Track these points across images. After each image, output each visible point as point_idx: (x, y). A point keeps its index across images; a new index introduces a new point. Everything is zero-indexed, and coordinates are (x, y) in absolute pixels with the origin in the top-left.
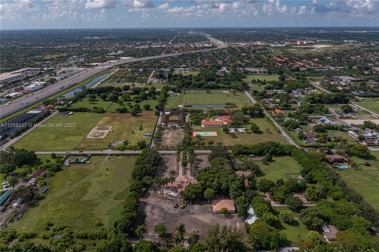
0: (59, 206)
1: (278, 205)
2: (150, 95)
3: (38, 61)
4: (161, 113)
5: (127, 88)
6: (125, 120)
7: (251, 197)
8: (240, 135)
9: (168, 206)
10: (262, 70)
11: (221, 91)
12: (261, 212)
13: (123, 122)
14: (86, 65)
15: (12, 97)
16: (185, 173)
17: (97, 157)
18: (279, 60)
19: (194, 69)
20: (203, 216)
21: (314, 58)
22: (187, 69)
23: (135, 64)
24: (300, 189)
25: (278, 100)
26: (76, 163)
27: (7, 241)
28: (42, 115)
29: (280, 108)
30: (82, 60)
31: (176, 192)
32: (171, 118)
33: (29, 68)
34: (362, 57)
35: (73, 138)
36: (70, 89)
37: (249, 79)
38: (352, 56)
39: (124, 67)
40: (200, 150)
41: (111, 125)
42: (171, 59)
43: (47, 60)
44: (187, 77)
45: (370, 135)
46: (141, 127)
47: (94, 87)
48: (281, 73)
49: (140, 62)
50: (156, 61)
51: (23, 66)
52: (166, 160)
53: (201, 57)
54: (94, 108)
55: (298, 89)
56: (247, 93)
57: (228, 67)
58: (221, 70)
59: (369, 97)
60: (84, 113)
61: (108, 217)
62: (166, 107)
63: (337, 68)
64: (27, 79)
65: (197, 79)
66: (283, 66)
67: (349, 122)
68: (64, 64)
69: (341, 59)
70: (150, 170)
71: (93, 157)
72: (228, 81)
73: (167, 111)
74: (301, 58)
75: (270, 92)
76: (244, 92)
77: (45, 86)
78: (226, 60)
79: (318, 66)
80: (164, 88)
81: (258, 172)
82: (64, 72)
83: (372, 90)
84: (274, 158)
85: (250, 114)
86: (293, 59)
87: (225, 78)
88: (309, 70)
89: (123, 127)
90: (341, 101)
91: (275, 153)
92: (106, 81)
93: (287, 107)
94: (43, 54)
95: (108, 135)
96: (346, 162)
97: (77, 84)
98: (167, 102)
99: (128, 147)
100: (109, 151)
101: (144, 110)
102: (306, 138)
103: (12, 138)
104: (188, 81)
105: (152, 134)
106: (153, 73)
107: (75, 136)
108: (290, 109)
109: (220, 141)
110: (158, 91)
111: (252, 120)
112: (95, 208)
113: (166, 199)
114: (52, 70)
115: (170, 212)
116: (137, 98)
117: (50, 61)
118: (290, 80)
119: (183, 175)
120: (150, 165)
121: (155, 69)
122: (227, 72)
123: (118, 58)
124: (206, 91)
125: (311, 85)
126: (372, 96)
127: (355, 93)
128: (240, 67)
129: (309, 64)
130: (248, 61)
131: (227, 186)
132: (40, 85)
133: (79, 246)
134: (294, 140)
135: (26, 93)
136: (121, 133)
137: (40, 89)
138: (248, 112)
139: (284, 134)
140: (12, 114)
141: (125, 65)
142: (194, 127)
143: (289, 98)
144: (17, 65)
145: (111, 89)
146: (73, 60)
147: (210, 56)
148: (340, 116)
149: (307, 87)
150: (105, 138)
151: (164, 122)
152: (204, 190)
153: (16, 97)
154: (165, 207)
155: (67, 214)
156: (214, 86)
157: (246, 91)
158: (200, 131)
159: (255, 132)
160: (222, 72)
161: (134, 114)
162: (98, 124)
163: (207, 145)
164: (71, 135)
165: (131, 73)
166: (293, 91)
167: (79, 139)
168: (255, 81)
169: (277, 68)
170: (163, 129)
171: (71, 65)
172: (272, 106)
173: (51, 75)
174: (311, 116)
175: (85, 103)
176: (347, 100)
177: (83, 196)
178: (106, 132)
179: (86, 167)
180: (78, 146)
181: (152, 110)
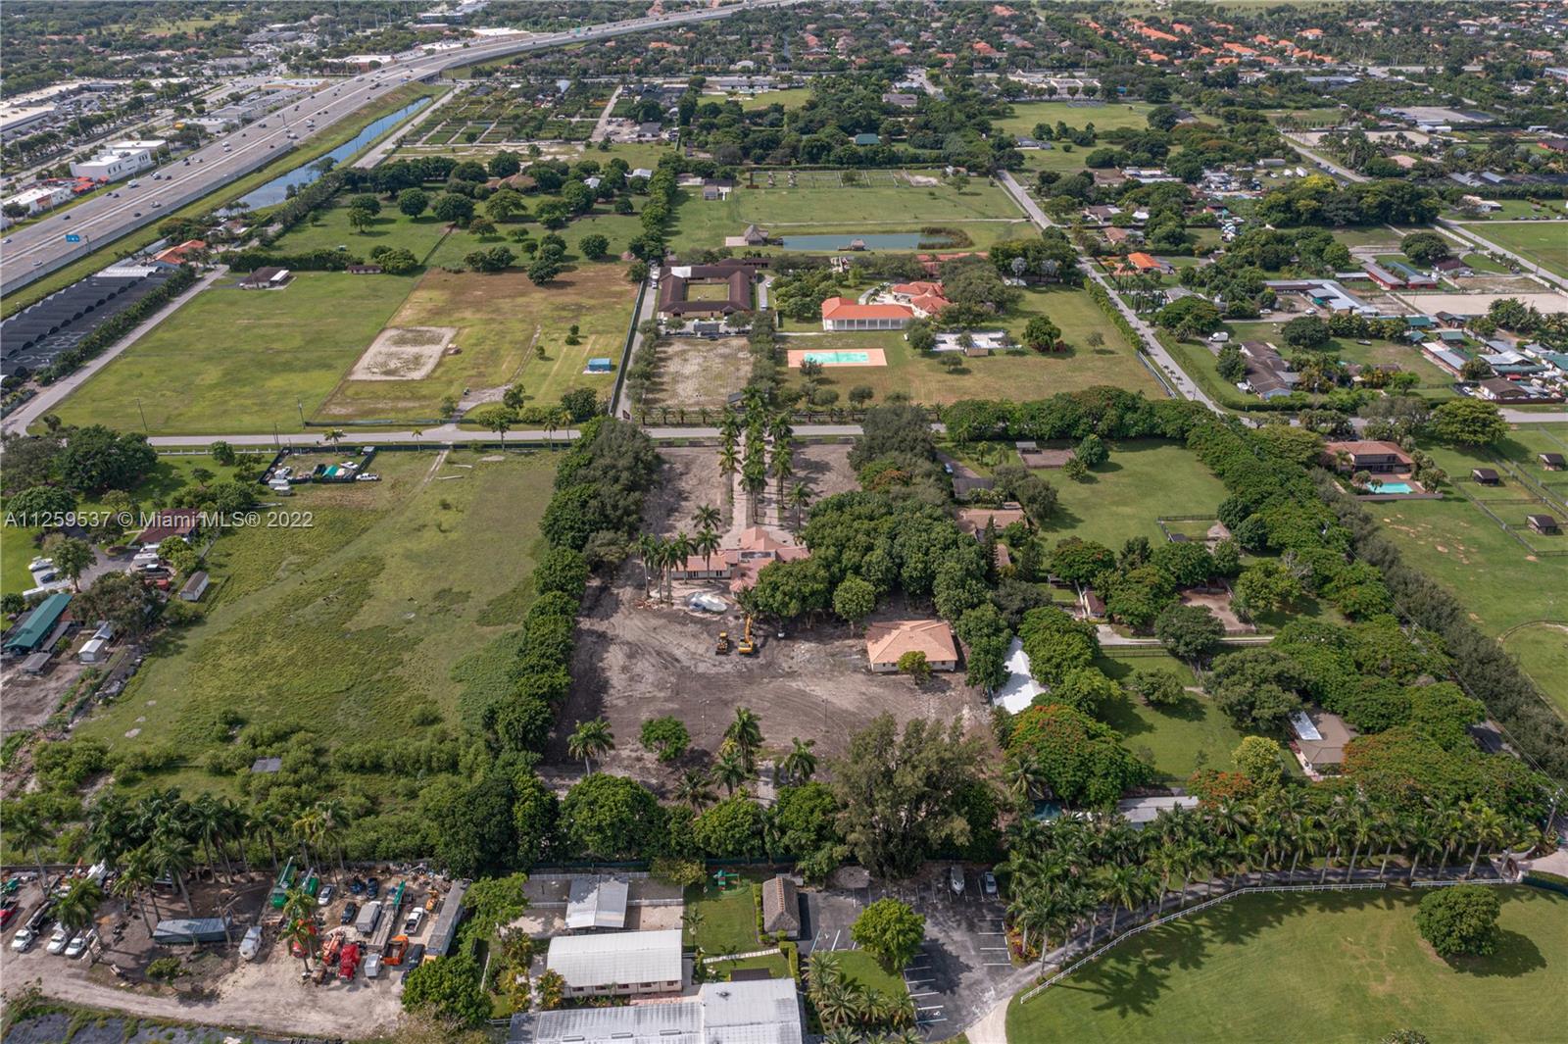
0: (265, 653)
1: (1127, 641)
2: (604, 193)
3: (123, 49)
4: (655, 274)
5: (506, 166)
6: (506, 304)
7: (1020, 611)
8: (978, 362)
9: (692, 645)
10: (1080, 84)
11: (904, 174)
12: (1058, 666)
13: (497, 310)
14: (327, 65)
15: (27, 208)
16: (755, 518)
17: (399, 455)
18: (1155, 35)
19: (789, 79)
20: (830, 685)
21: (1305, 24)
22: (760, 78)
23: (538, 56)
24: (1216, 577)
25: (1142, 215)
26: (315, 481)
27: (72, 782)
28: (161, 284)
29: (1150, 245)
30: (308, 41)
31: (725, 591)
32: (696, 293)
33: (86, 82)
34: (1508, 20)
35: (298, 381)
36: (267, 173)
37: (1020, 124)
38: (1467, 15)
39: (489, 74)
40: (815, 423)
41: (451, 325)
42: (691, 35)
43: (157, 45)
44: (760, 114)
45: (1512, 357)
46: (575, 330)
47: (368, 162)
48: (1158, 93)
49: (557, 49)
50: (628, 44)
51: (60, 72)
52: (679, 467)
53: (821, 24)
54: (377, 252)
55: (1228, 167)
56: (1011, 181)
57: (936, 71)
58: (905, 85)
59: (1522, 196)
60: (335, 275)
61: (460, 689)
62: (674, 243)
63: (1400, 73)
64: (84, 128)
65: (801, 124)
66: (1171, 63)
67: (1428, 305)
68: (233, 61)
69: (1418, 29)
70: (615, 507)
71: (383, 458)
72: (935, 130)
73: (679, 264)
74: (1249, 29)
75: (1108, 180)
76: (1000, 179)
77: (162, 157)
78: (925, 36)
79: (1320, 63)
80: (662, 164)
81: (1051, 513)
82: (236, 98)
83: (1536, 168)
84: (1114, 456)
85: (1026, 274)
86: (1215, 31)
87: (922, 119)
88: (1277, 79)
89: (502, 334)
90: (1407, 215)
91: (1119, 436)
92: (418, 133)
93: (1177, 243)
94: (139, 17)
95: (439, 365)
96: (1407, 468)
97: (295, 149)
98: (678, 226)
99: (522, 413)
100: (449, 434)
101: (584, 258)
102: (1249, 372)
103: (47, 382)
104: (763, 131)
105: (618, 362)
106: (614, 100)
107: (305, 370)
108: (1190, 253)
109: (899, 389)
110: (639, 178)
111: (1033, 300)
112: (406, 657)
113: (683, 619)
114: (184, 88)
115: (702, 668)
116: (554, 207)
117: (171, 46)
118: (1196, 126)
119: (748, 526)
120: (617, 487)
121: (623, 82)
122: (931, 90)
123: (463, 34)
124: (839, 174)
125: (1284, 147)
126: (1535, 194)
127: (1465, 179)
128: (986, 70)
129: (1282, 51)
130: (1019, 42)
131: (925, 569)
132: (142, 158)
133: (355, 799)
134: (1200, 378)
135: (83, 193)
136: (494, 357)
137: (140, 173)
138: (1017, 263)
139: (1162, 357)
140: (35, 282)
141: (495, 64)
142: (792, 330)
143: (1190, 203)
144: (35, 67)
145: (441, 169)
146: (270, 41)
147: (858, 19)
148: (1393, 280)
149: (1268, 154)
150: (429, 377)
151: (665, 310)
152: (833, 583)
153: (46, 209)
154: (682, 650)
155: (296, 682)
156: (876, 153)
157: (1008, 175)
158: (818, 344)
159: (1044, 349)
160: (910, 90)
161: (542, 278)
162: (397, 321)
163: (844, 403)
164: (288, 367)
165: (521, 100)
166: (1207, 173)
167: (322, 382)
168: (1050, 131)
169: (1142, 72)
170: (666, 340)
171: (263, 67)
172: (1115, 236)
173: (182, 112)
174: (1273, 282)
175: (335, 232)
176: (1430, 210)
177: (355, 613)
178: (432, 352)
179: (357, 496)
180: (319, 411)
181: (615, 258)
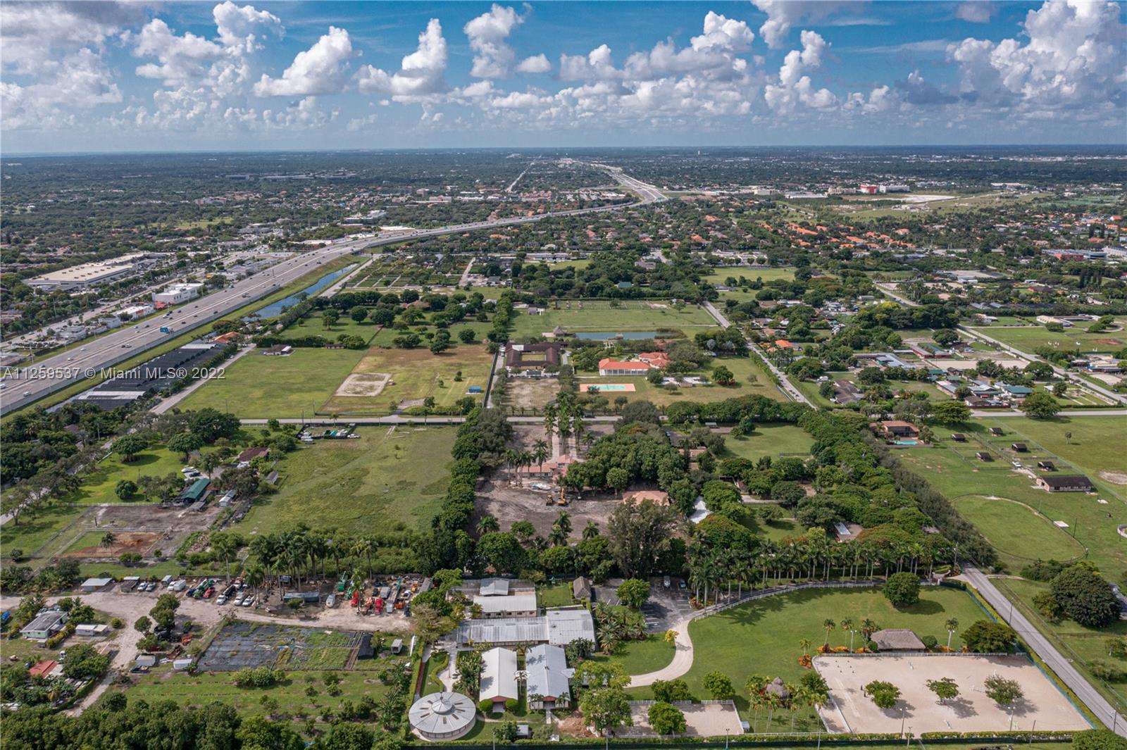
0: (313, 504)
1: (758, 501)
2: (471, 311)
3: (163, 236)
4: (502, 349)
5: (412, 297)
6: (419, 363)
7: (702, 483)
8: (688, 390)
9: (534, 502)
10: (755, 257)
11: (647, 303)
12: (719, 501)
13: (414, 366)
14: (293, 245)
15: (131, 316)
16: (565, 450)
17: (369, 428)
18: (804, 231)
19: (578, 254)
21: (899, 226)
22: (560, 254)
23: (422, 241)
24: (808, 477)
25: (785, 322)
26: (326, 438)
28: (221, 352)
29: (789, 337)
30: (278, 233)
31: (550, 481)
32: (525, 358)
33: (147, 253)
34: (1026, 224)
35: (307, 397)
36: (266, 301)
37: (718, 278)
38: (1001, 221)
39: (393, 251)
41: (388, 372)
42: (516, 230)
43: (185, 234)
44: (561, 272)
45: (985, 387)
46: (460, 374)
47: (329, 293)
48: (802, 262)
49: (435, 237)
50: (474, 235)
51: (128, 248)
52: (522, 434)
53: (597, 225)
54: (341, 338)
55: (840, 300)
56: (710, 307)
57: (668, 250)
58: (648, 258)
59: (1011, 315)
60: (317, 349)
61: (416, 518)
62: (512, 336)
63: (953, 253)
64: (152, 277)
65: (585, 277)
66: (812, 247)
67: (944, 365)
68: (234, 243)
69: (968, 229)
71: (359, 429)
72: (666, 280)
73: (515, 344)
74: (862, 228)
75: (769, 305)
76: (704, 305)
77: (202, 293)
78: (661, 232)
79: (905, 247)
80: (504, 295)
81: (721, 450)
82: (241, 262)
83: (1022, 301)
84: (758, 429)
85: (716, 349)
86: (842, 230)
87: (657, 275)
88: (876, 255)
89: (418, 377)
90: (939, 322)
91: (761, 420)
92: (354, 281)
93: (804, 336)
94: (169, 219)
95: (384, 390)
96: (916, 434)
97: (281, 289)
98: (514, 327)
99: (434, 410)
100: (395, 419)
101: (459, 340)
102: (836, 393)
103: (167, 396)
104: (562, 280)
105: (485, 389)
106: (470, 265)
107: (309, 391)
108: (812, 341)
109: (642, 400)
110: (490, 303)
111: (718, 363)
112: (387, 506)
113: (528, 492)
114: (208, 257)
115: (539, 510)
116: (442, 317)
117: (193, 234)
118: (823, 279)
119: (561, 454)
121: (476, 256)
122: (664, 260)
123: (374, 229)
124: (608, 303)
125: (874, 290)
126: (1019, 313)
127: (980, 306)
128: (699, 250)
129: (882, 241)
130: (720, 235)
131: (653, 465)
132: (192, 292)
134: (810, 397)
135: (160, 310)
136: (415, 386)
137: (192, 300)
138: (710, 343)
139: (789, 386)
140: (145, 351)
141: (397, 245)
142: (582, 375)
143: (814, 318)
144: (113, 245)
145: (371, 298)
146: (254, 233)
147: (620, 223)
148: (927, 353)
149: (864, 293)
150: (379, 395)
151: (510, 365)
152: (606, 471)
153: (141, 317)
154: (528, 504)
155: (332, 515)
156: (630, 291)
157: (709, 304)
158: (598, 382)
159: (724, 384)
160: (651, 260)
161: (438, 350)
162: (357, 370)
163: (611, 406)
164: (299, 390)
165: (414, 264)
166: (827, 303)
167: (321, 397)
168: (735, 282)
169: (793, 251)
170: (512, 379)
171: (251, 247)
172: (769, 332)
173: (210, 269)
174: (856, 354)
175: (315, 327)
176: (953, 320)
178: (380, 385)
179: (349, 444)
180: (322, 409)
181: (478, 343)
